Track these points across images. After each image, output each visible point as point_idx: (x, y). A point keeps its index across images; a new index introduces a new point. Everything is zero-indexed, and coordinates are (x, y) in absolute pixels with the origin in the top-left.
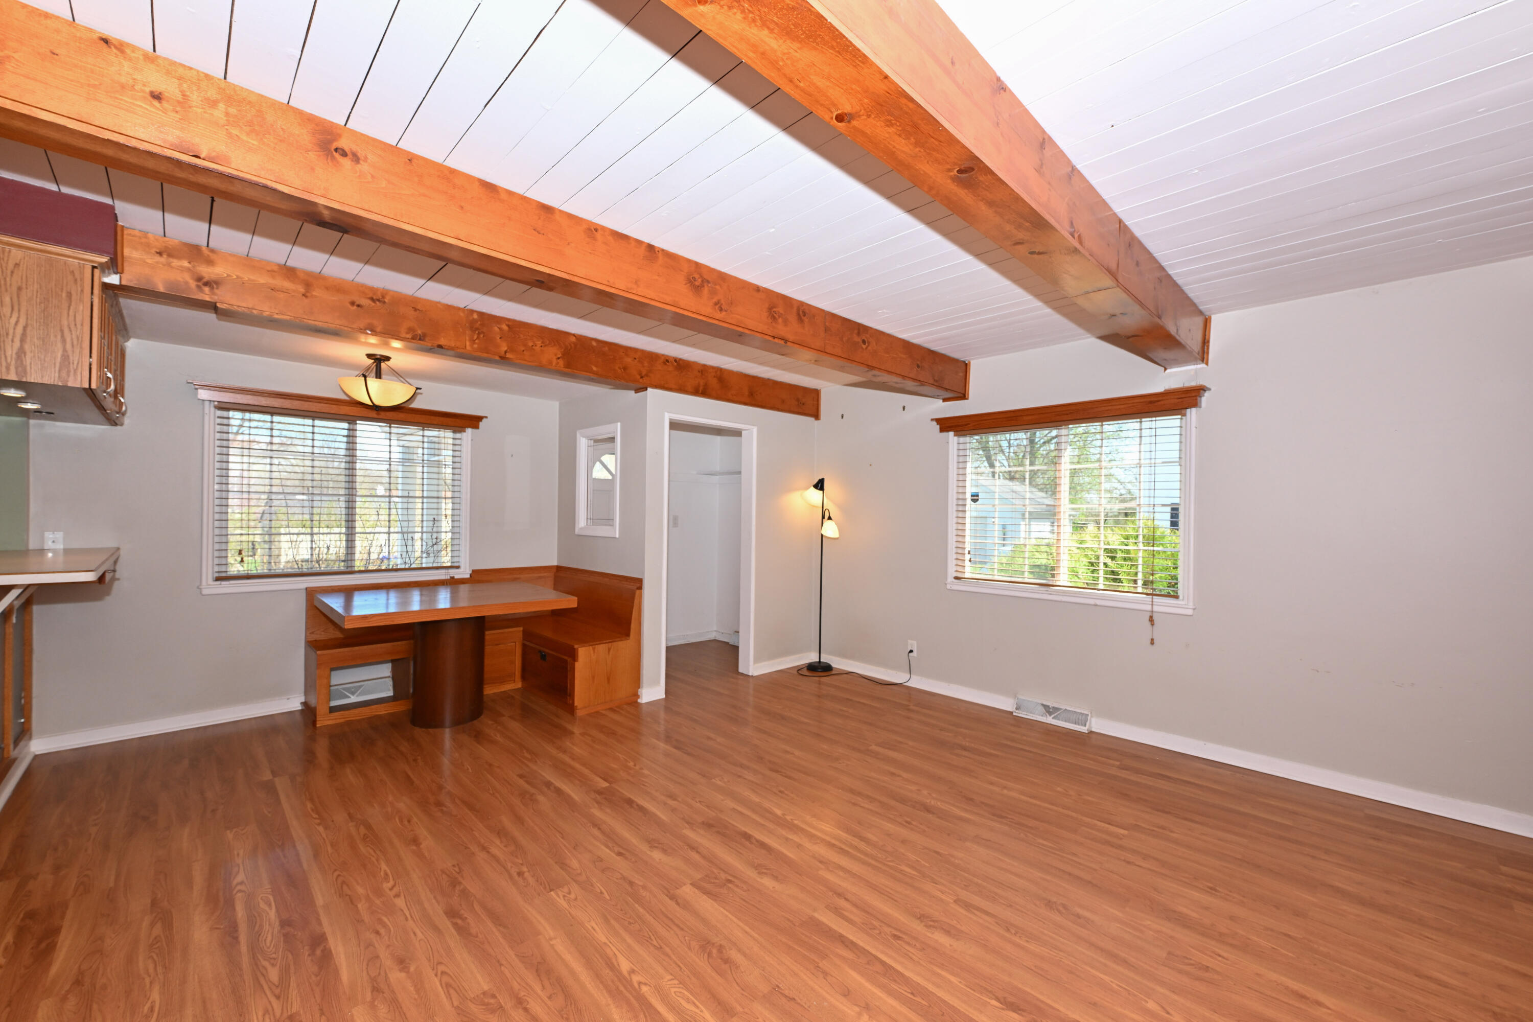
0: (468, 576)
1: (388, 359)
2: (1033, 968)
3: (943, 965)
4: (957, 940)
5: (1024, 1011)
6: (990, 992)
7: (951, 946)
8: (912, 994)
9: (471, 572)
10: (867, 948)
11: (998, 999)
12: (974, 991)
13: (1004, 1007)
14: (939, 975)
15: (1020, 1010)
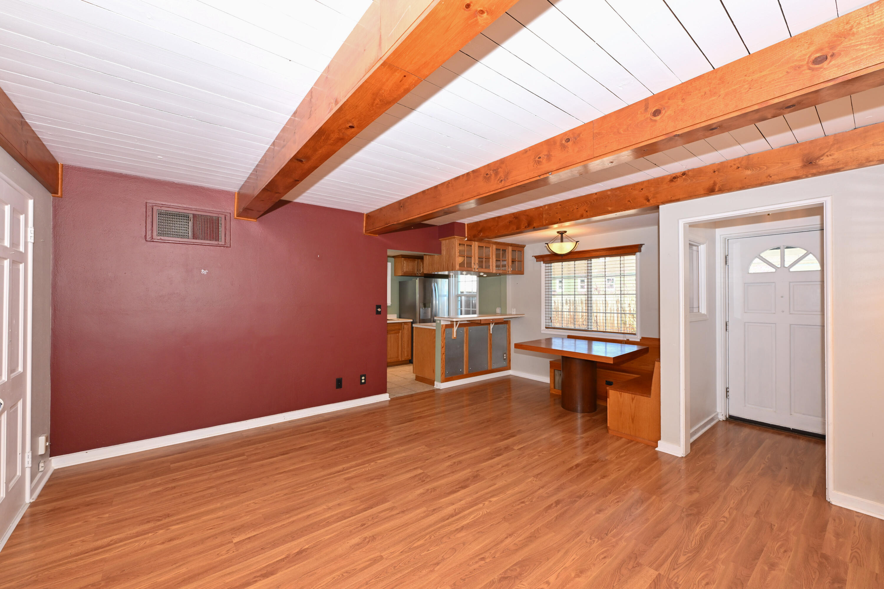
0: (639, 340)
1: (566, 232)
2: (315, 571)
3: (338, 536)
4: (351, 547)
5: (295, 556)
6: (313, 548)
7: (348, 543)
8: (328, 522)
9: (641, 338)
10: (361, 514)
11: (307, 549)
12: (317, 542)
13: (302, 549)
14: (333, 533)
15: (297, 555)
